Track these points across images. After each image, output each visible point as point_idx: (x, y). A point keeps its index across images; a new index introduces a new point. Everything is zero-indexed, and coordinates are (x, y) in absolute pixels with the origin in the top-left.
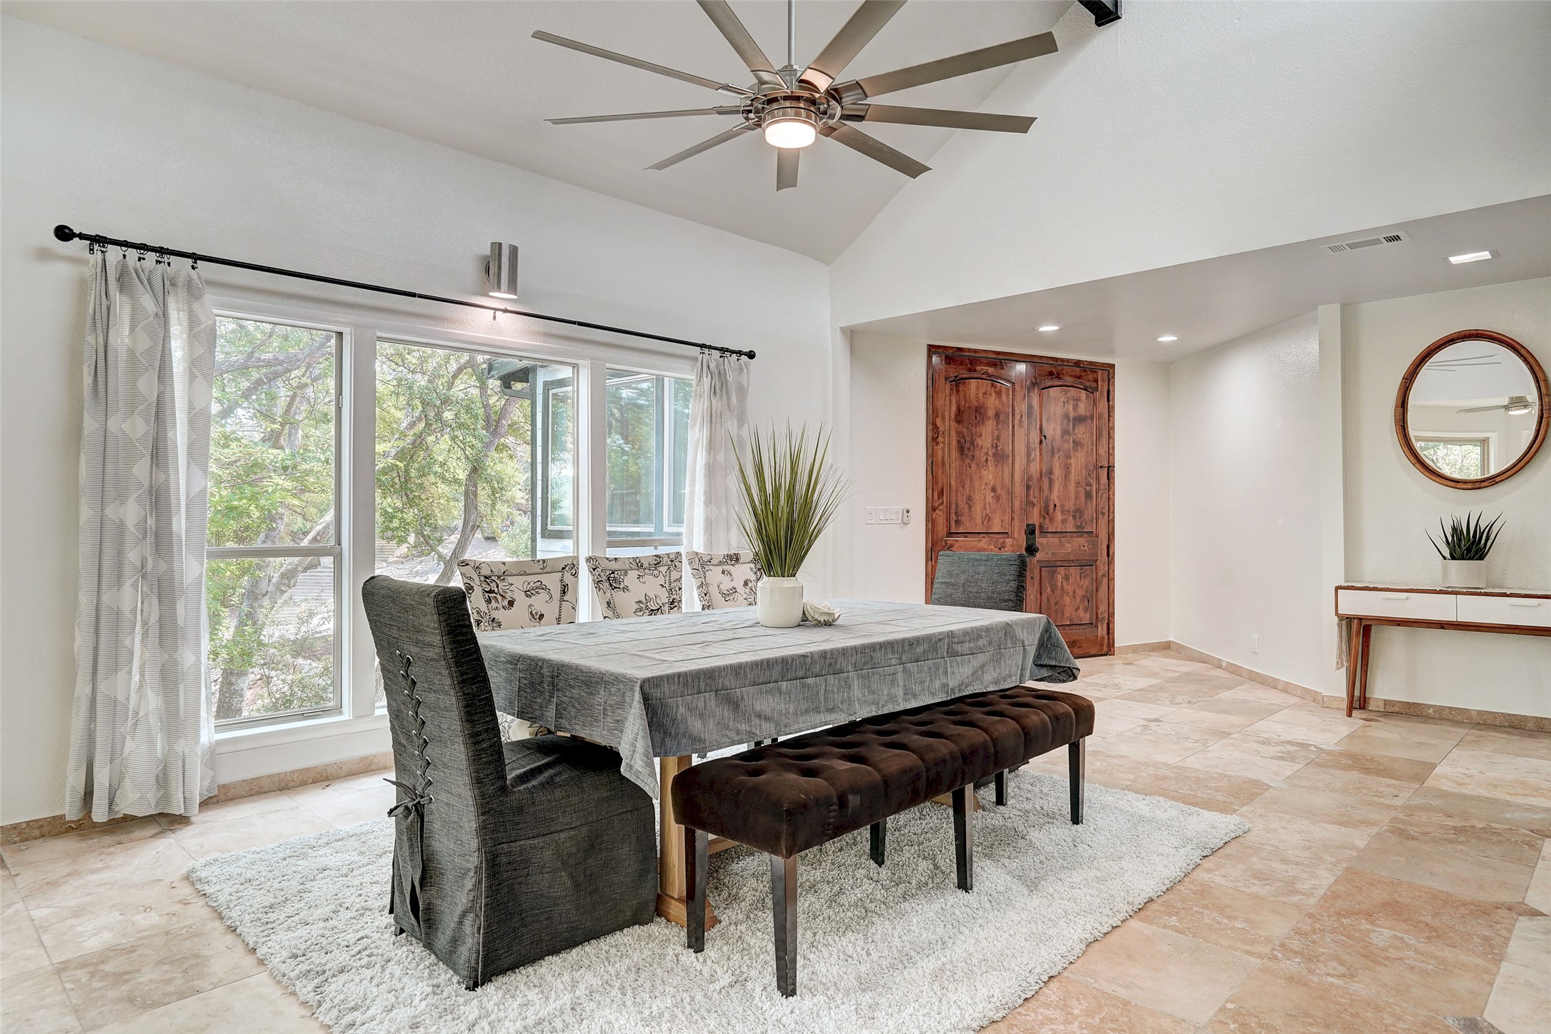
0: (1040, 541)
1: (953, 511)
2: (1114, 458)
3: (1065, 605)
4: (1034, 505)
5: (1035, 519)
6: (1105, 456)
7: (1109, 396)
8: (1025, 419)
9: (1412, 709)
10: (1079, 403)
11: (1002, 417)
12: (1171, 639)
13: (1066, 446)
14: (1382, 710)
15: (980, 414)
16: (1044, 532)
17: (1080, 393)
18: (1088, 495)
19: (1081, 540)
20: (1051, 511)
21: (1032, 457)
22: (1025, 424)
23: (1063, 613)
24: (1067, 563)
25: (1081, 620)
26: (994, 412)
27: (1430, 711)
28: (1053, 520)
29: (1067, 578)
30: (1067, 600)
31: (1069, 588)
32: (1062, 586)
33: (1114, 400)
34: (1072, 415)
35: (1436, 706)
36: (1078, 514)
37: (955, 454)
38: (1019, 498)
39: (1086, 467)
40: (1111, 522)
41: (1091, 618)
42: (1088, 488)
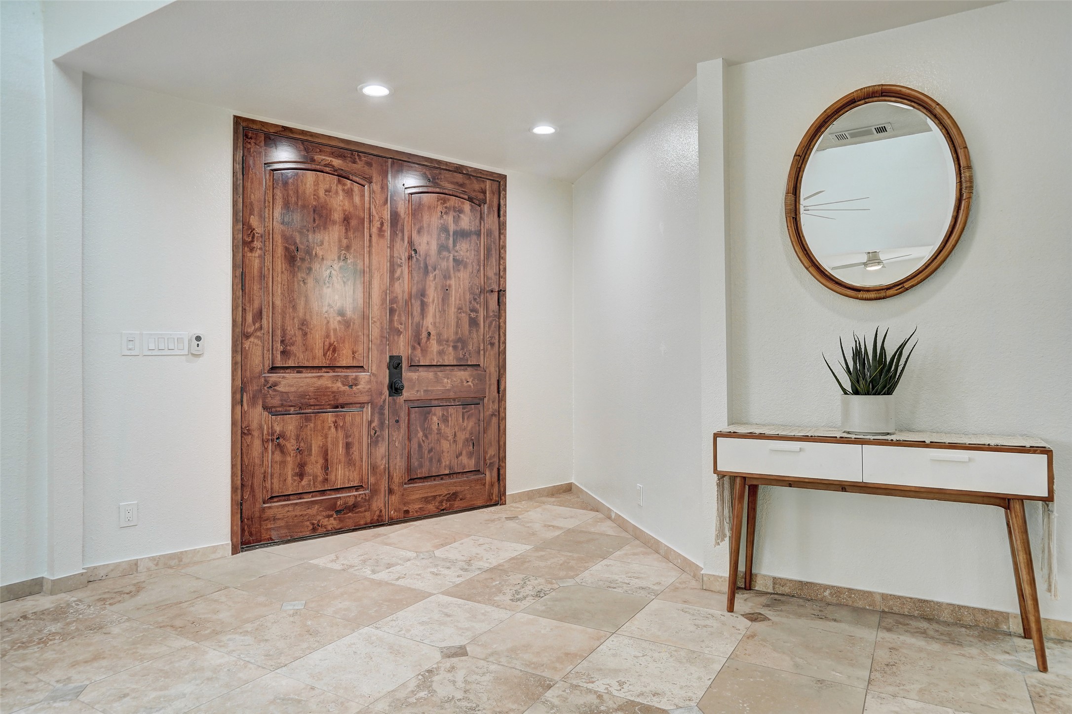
0: (407, 375)
1: (279, 338)
2: (505, 282)
3: (443, 452)
4: (399, 333)
5: (402, 348)
6: (494, 278)
7: (500, 211)
8: (387, 227)
9: (805, 591)
10: (462, 215)
11: (353, 223)
12: (573, 481)
13: (444, 264)
14: (770, 590)
15: (321, 216)
16: (413, 366)
17: (463, 203)
18: (474, 323)
19: (463, 375)
20: (424, 341)
21: (397, 274)
22: (388, 234)
23: (439, 461)
24: (445, 402)
25: (464, 467)
26: (342, 216)
27: (827, 593)
28: (426, 351)
29: (445, 419)
30: (445, 445)
31: (448, 431)
32: (439, 429)
33: (505, 216)
34: (452, 228)
35: (833, 587)
36: (459, 345)
37: (280, 264)
38: (378, 324)
39: (471, 288)
40: (502, 354)
41: (477, 463)
42: (473, 315)
